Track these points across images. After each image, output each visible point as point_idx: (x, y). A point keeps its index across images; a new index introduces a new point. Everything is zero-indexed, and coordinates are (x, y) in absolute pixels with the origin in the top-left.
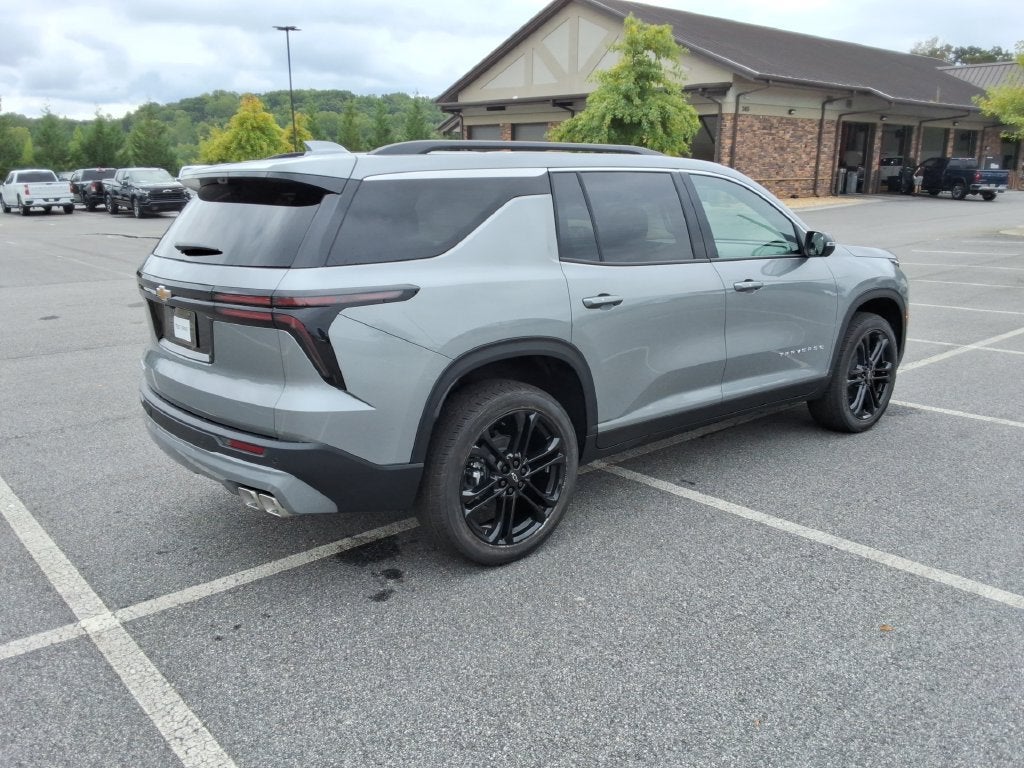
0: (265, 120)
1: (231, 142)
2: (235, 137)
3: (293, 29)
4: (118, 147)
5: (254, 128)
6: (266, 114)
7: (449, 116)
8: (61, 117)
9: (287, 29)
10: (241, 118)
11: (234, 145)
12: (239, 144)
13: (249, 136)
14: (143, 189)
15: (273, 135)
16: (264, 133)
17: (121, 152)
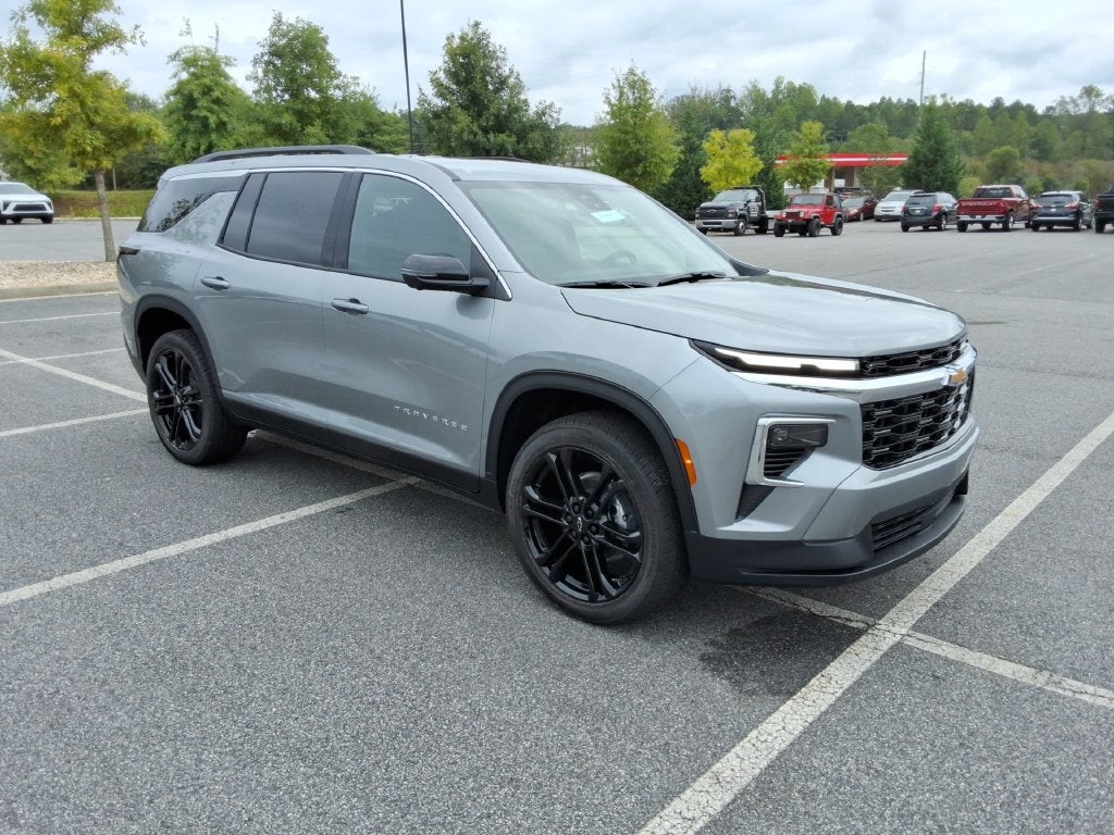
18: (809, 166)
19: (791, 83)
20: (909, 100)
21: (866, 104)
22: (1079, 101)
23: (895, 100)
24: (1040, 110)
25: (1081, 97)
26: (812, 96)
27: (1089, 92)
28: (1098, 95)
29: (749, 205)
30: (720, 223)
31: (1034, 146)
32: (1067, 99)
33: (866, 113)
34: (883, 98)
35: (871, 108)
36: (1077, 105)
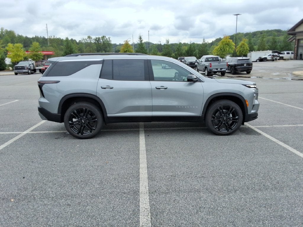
0: (229, 42)
1: (218, 49)
2: (220, 47)
3: (239, 14)
4: (194, 51)
5: (225, 44)
6: (230, 40)
7: (292, 36)
8: (196, 43)
9: (237, 15)
10: (222, 42)
11: (219, 49)
12: (221, 49)
13: (224, 46)
14: (188, 62)
15: (231, 46)
16: (228, 45)
17: (195, 52)
18: (37, 54)
19: (7, 30)
20: (43, 37)
21: (31, 37)
22: (87, 39)
23: (39, 37)
24: (78, 41)
25: (88, 38)
26: (14, 34)
27: (89, 37)
28: (91, 38)
29: (30, 65)
30: (23, 71)
31: (79, 50)
32: (85, 39)
33: (32, 40)
34: (36, 36)
35: (33, 38)
36: (87, 40)
